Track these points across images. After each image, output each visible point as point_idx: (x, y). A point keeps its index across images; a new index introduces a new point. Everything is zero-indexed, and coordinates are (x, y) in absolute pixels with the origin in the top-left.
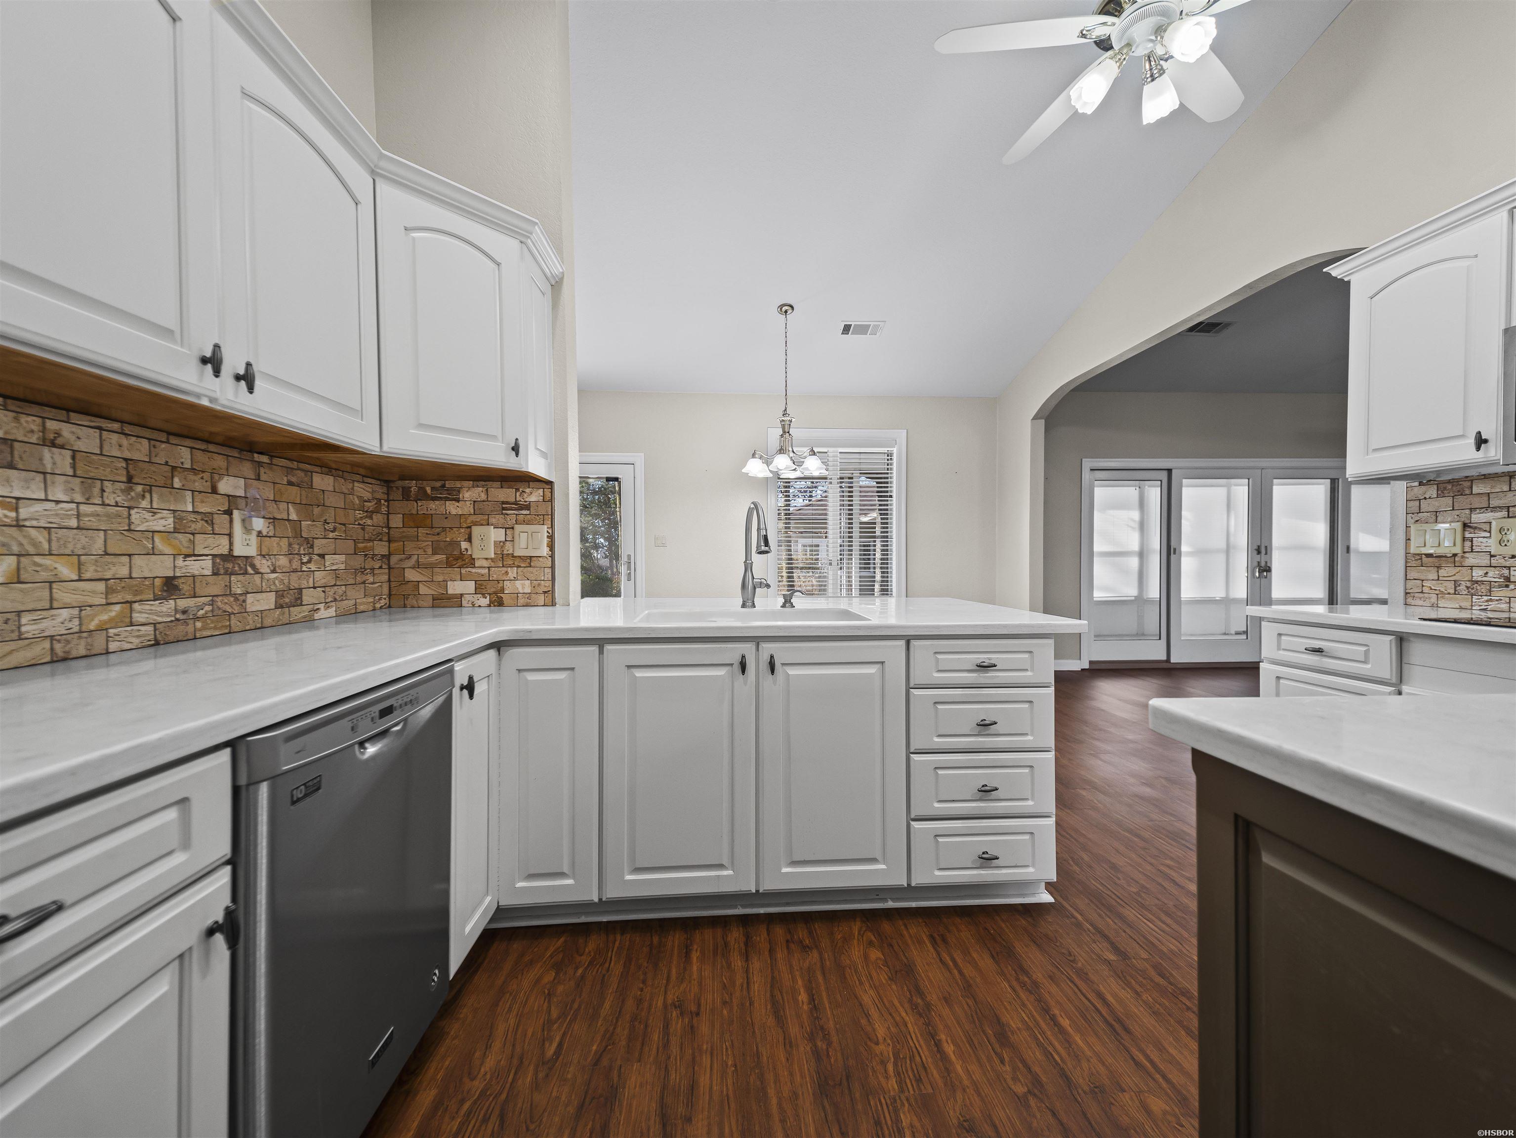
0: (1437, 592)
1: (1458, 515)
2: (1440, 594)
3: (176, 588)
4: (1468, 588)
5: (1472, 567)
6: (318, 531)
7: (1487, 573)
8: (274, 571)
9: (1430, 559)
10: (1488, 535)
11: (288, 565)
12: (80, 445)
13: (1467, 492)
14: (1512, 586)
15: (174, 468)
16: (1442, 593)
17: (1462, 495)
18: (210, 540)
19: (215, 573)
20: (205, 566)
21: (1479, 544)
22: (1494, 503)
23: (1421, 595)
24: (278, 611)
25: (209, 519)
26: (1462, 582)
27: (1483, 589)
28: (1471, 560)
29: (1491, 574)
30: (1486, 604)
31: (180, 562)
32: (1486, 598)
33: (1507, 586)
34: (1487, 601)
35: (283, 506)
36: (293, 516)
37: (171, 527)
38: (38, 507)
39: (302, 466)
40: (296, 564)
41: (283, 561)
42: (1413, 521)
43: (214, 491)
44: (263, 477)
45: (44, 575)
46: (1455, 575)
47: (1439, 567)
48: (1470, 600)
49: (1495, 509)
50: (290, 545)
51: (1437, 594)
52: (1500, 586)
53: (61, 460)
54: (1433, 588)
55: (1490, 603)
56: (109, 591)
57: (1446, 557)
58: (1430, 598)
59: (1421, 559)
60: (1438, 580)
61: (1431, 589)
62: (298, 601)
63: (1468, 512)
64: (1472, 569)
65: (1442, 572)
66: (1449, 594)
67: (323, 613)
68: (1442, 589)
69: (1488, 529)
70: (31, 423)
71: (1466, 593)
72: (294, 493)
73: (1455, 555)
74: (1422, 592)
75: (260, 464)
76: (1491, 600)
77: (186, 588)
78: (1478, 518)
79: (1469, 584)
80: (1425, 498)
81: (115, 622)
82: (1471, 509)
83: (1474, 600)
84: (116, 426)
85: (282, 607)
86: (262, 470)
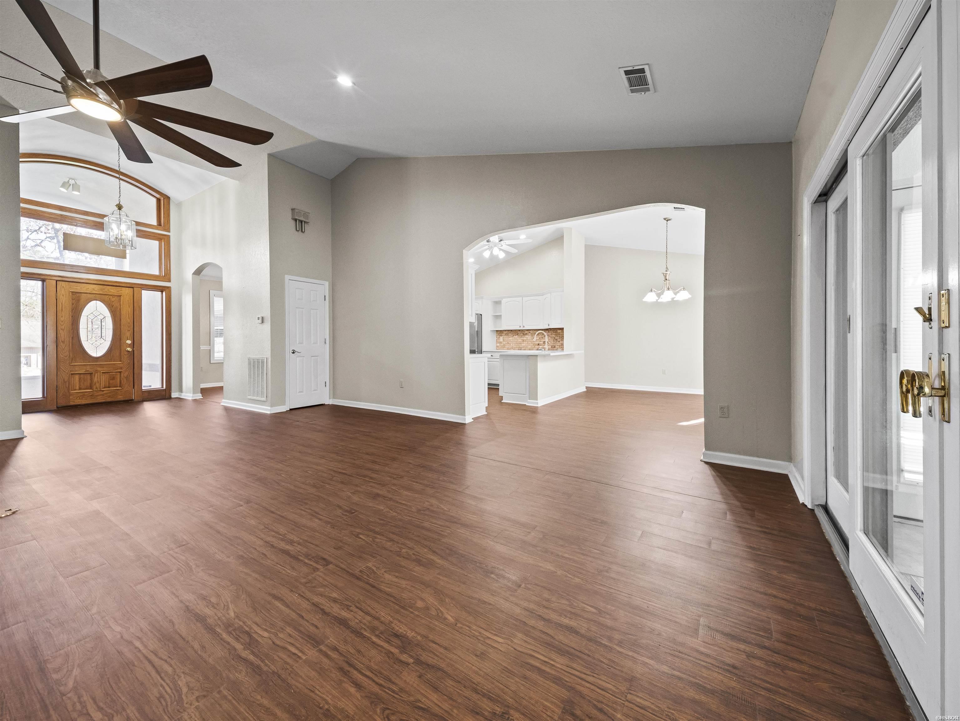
3: (539, 345)
6: (558, 338)
18: (543, 340)
20: (542, 343)
25: (542, 338)
31: (539, 342)
41: (552, 342)
62: (555, 347)
67: (559, 349)
86: (549, 331)
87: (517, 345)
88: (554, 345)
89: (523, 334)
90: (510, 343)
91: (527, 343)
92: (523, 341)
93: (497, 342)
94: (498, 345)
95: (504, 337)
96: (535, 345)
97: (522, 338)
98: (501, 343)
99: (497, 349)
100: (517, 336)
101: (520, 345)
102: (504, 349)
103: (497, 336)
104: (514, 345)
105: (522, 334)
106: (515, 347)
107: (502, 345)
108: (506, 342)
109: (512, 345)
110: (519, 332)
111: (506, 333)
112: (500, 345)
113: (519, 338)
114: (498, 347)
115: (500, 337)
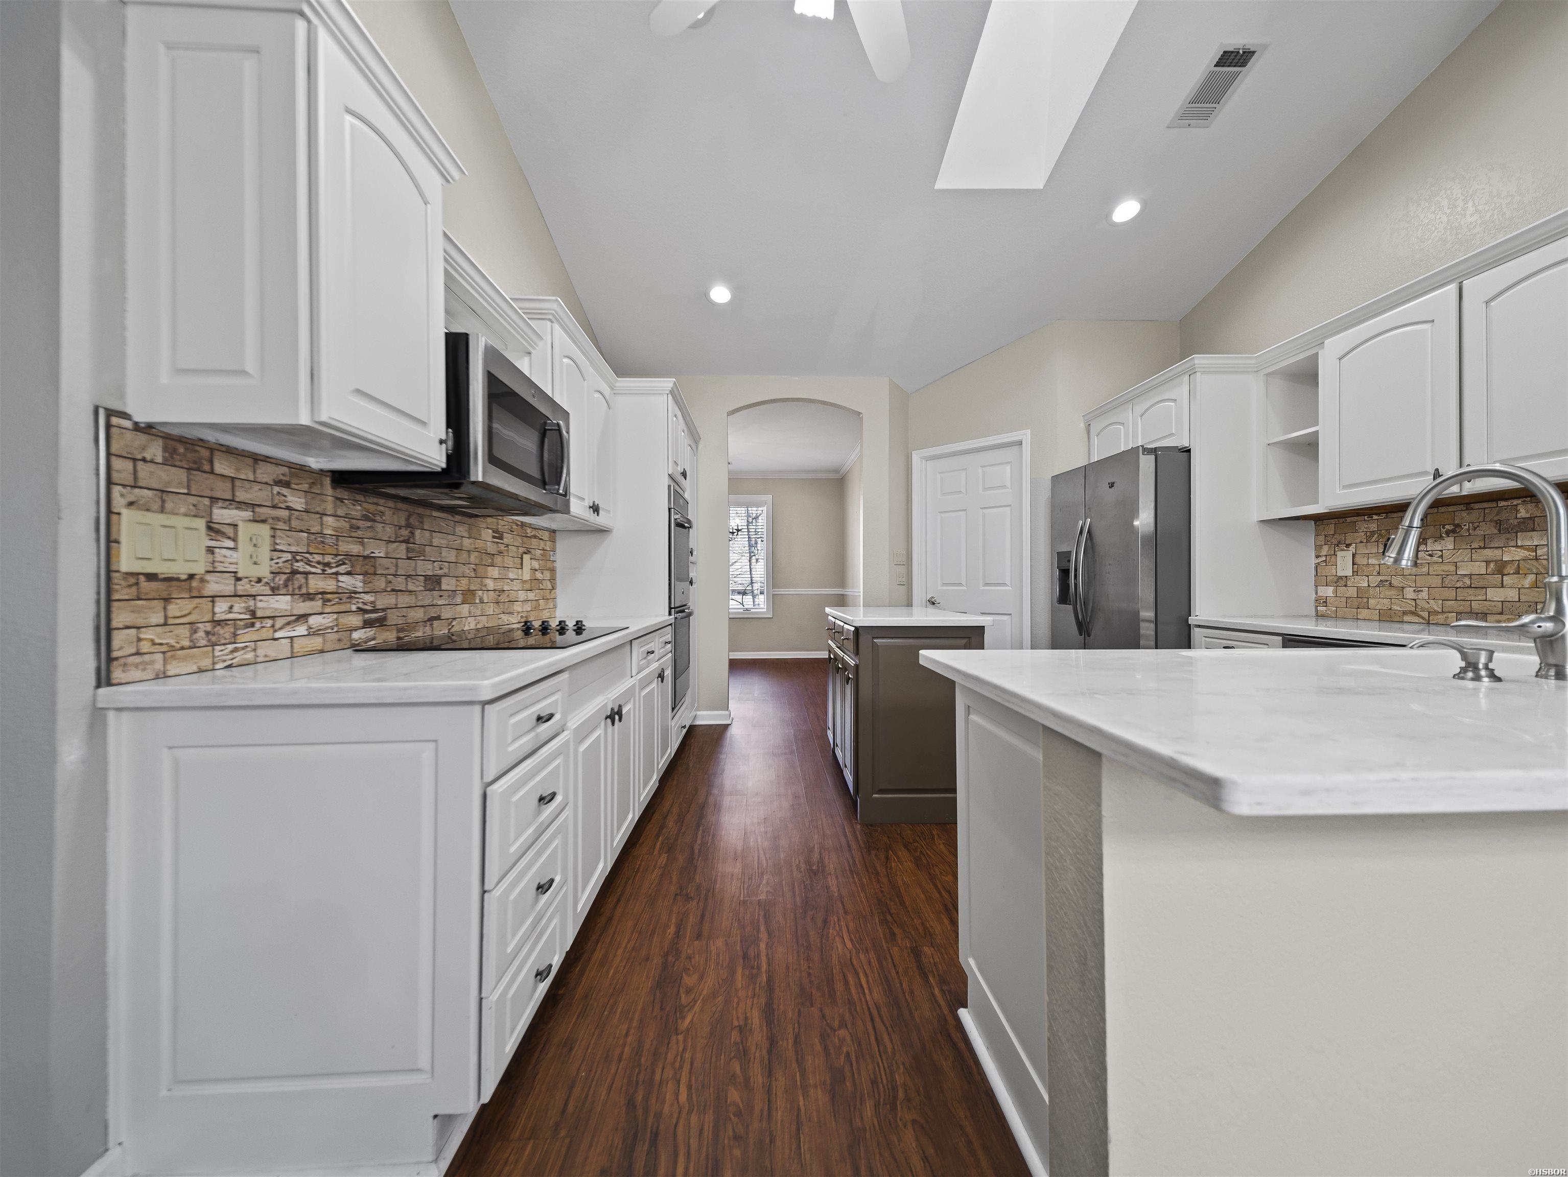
0: (164, 648)
1: (194, 506)
2: (170, 652)
4: (207, 633)
5: (212, 597)
7: (231, 607)
9: (154, 585)
10: (230, 544)
13: (207, 467)
14: (258, 625)
16: (172, 648)
17: (198, 470)
21: (222, 559)
22: (241, 496)
23: (137, 659)
26: (199, 625)
27: (225, 632)
28: (214, 586)
29: (237, 608)
30: (230, 657)
32: (230, 647)
33: (253, 625)
34: (232, 652)
42: (123, 502)
46: (190, 613)
47: (167, 600)
48: (211, 654)
49: (242, 505)
51: (164, 653)
52: (246, 626)
54: (158, 641)
55: (236, 654)
57: (178, 579)
58: (152, 662)
59: (137, 584)
60: (165, 624)
61: (154, 644)
63: (207, 501)
64: (213, 602)
65: (174, 609)
66: (182, 648)
68: (172, 642)
69: (232, 535)
71: (204, 642)
73: (191, 577)
74: (138, 653)
76: (236, 650)
78: (222, 514)
79: (209, 627)
80: (144, 460)
82: (211, 498)
83: (217, 654)
89: (1499, 523)
90: (1396, 581)
91: (1535, 585)
92: (1501, 568)
93: (1320, 579)
94: (1329, 591)
95: (1362, 550)
97: (1488, 553)
98: (1341, 581)
99: (1319, 616)
100: (1448, 543)
101: (1470, 594)
102: (1364, 613)
103: (1318, 548)
104: (1424, 594)
105: (1488, 529)
106: (1436, 606)
107: (1352, 592)
108: (1375, 580)
109: (1409, 593)
110: (1464, 517)
111: (1373, 526)
112: (1336, 592)
113: (1464, 555)
114: (1326, 602)
115: (1339, 554)
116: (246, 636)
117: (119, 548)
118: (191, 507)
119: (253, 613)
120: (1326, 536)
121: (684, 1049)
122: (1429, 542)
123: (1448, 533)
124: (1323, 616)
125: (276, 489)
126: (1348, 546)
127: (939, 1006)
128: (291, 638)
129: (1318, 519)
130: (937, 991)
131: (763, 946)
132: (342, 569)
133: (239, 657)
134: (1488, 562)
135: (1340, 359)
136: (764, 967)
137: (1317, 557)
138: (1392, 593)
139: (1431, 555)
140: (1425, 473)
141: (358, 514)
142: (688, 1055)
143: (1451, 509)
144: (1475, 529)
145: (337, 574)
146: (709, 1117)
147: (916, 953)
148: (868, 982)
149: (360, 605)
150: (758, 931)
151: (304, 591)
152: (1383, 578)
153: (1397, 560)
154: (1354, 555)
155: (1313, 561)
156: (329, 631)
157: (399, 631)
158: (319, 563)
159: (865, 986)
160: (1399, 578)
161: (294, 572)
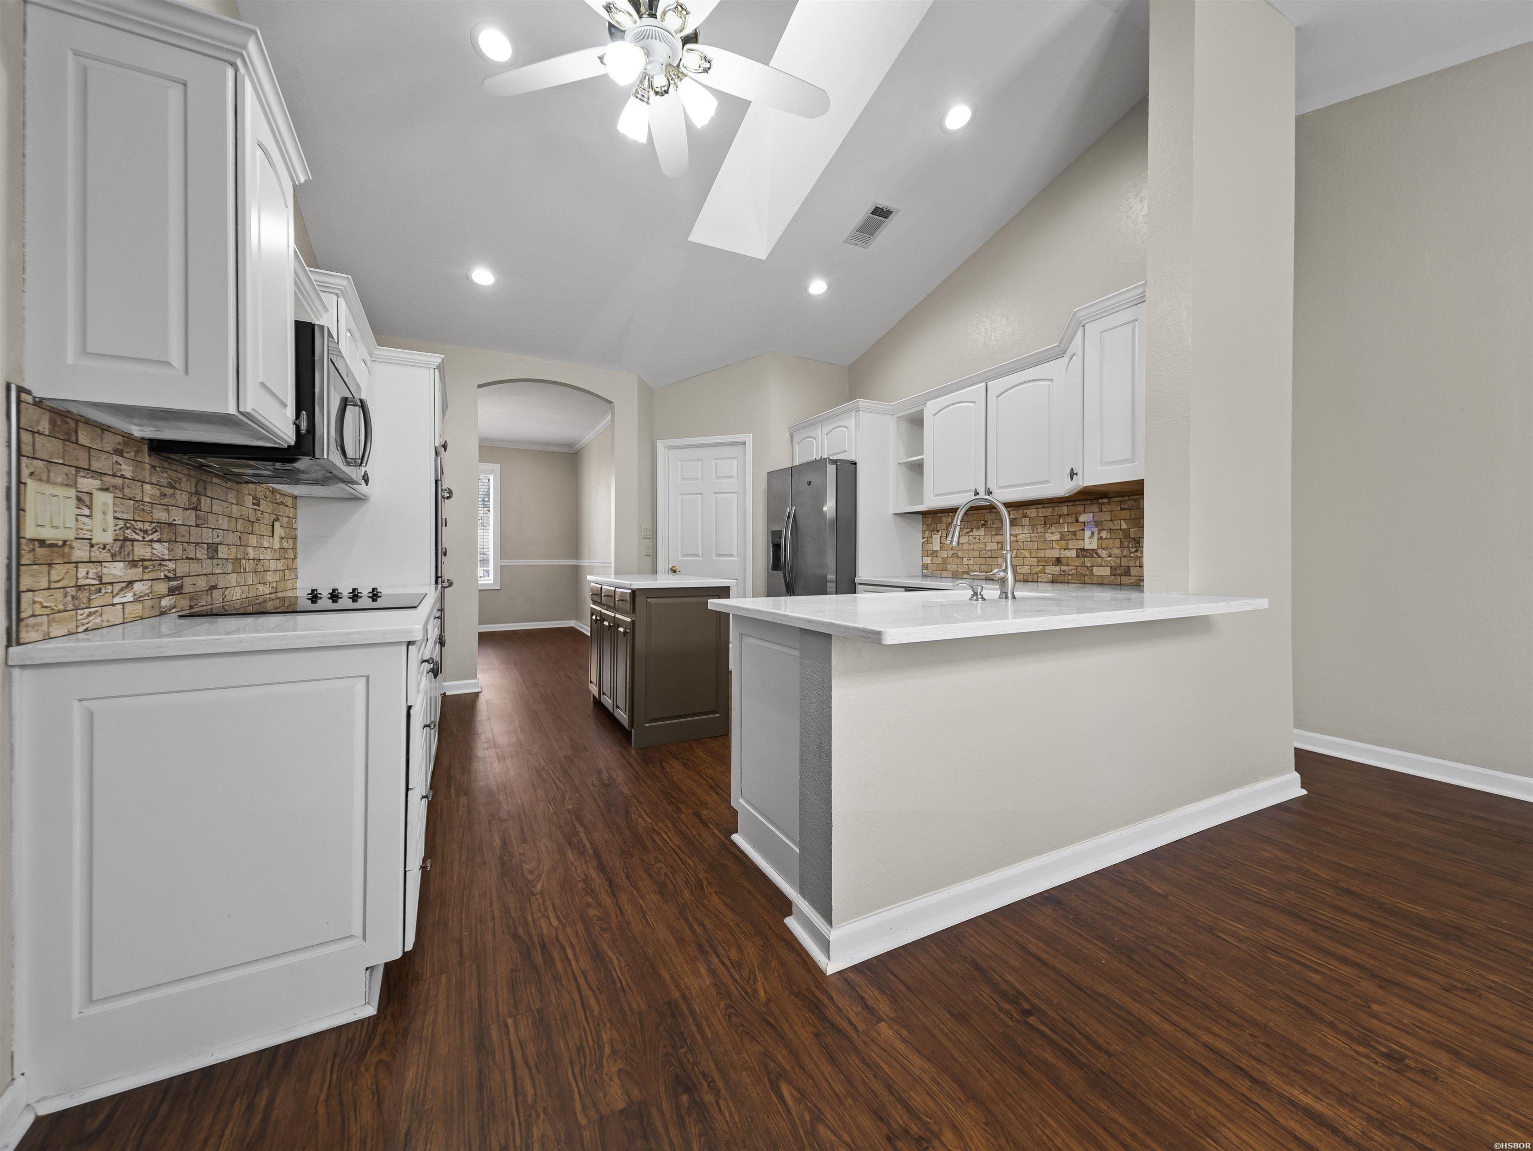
0: (48, 611)
1: (66, 475)
2: (51, 615)
3: (1061, 562)
4: (73, 597)
5: (77, 563)
7: (87, 573)
8: (1110, 556)
9: (43, 550)
10: (89, 512)
11: (1120, 553)
12: (1032, 515)
13: (73, 438)
14: (103, 591)
15: (1060, 516)
16: (53, 611)
17: (69, 441)
18: (1075, 542)
19: (1077, 557)
20: (1073, 554)
21: (83, 526)
22: (95, 466)
23: (34, 621)
24: (1112, 577)
25: (1074, 533)
26: (69, 590)
27: (84, 597)
28: (78, 552)
29: (91, 574)
30: (87, 621)
31: (1062, 551)
32: (87, 611)
33: (100, 590)
34: (88, 616)
35: (1116, 522)
36: (1124, 526)
37: (1059, 539)
38: (1021, 536)
39: (1131, 497)
40: (1126, 552)
41: (1116, 551)
42: (27, 472)
43: (1077, 521)
44: (1104, 509)
45: (1022, 556)
46: (63, 579)
47: (50, 565)
48: (75, 618)
49: (95, 474)
50: (1121, 542)
51: (48, 615)
52: (96, 592)
53: (1026, 521)
54: (45, 604)
55: (91, 618)
56: (1038, 562)
57: (57, 545)
58: (41, 624)
59: (33, 550)
60: (49, 588)
61: (43, 607)
62: (1127, 573)
63: (73, 471)
64: (77, 567)
65: (54, 574)
66: (59, 612)
68: (53, 605)
69: (88, 503)
70: (1020, 512)
71: (71, 606)
72: (1126, 514)
73: (65, 543)
74: (34, 615)
75: (1103, 504)
76: (90, 614)
77: (1064, 562)
78: (83, 483)
79: (74, 592)
80: (39, 432)
81: (1040, 572)
82: (76, 467)
83: (80, 617)
84: (1041, 506)
85: (1115, 575)
86: (1103, 506)
87: (982, 561)
88: (1124, 562)
90: (960, 554)
93: (925, 553)
94: (928, 560)
95: (942, 533)
96: (1044, 562)
97: (1001, 538)
98: (934, 554)
99: (924, 576)
100: (982, 532)
102: (945, 574)
103: (924, 532)
104: (972, 562)
107: (939, 560)
108: (950, 553)
109: (965, 561)
112: (932, 560)
113: (988, 539)
114: (927, 567)
115: (934, 536)
116: (98, 600)
117: (24, 516)
118: (64, 476)
119: (100, 578)
120: (927, 525)
121: (544, 901)
122: (974, 530)
123: (982, 525)
124: (925, 576)
125: (115, 458)
126: (938, 531)
127: (719, 837)
128: (123, 604)
129: (924, 514)
130: (716, 831)
131: (582, 835)
132: (155, 536)
133: (96, 621)
134: (998, 543)
135: (934, 415)
136: (588, 846)
137: (923, 538)
138: (958, 561)
139: (975, 538)
140: (970, 491)
141: (164, 481)
142: (548, 903)
143: (984, 511)
144: (993, 524)
145: (151, 541)
146: (580, 927)
147: (698, 815)
148: (668, 836)
149: (166, 573)
150: (575, 827)
151: (131, 559)
152: (954, 552)
153: (951, 542)
154: (941, 537)
155: (921, 540)
156: (147, 598)
157: (191, 599)
158: (141, 530)
159: (667, 839)
160: (961, 552)
161: (126, 539)
